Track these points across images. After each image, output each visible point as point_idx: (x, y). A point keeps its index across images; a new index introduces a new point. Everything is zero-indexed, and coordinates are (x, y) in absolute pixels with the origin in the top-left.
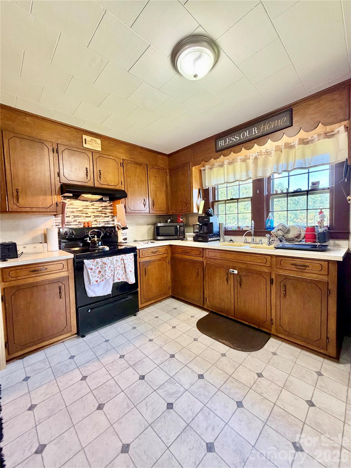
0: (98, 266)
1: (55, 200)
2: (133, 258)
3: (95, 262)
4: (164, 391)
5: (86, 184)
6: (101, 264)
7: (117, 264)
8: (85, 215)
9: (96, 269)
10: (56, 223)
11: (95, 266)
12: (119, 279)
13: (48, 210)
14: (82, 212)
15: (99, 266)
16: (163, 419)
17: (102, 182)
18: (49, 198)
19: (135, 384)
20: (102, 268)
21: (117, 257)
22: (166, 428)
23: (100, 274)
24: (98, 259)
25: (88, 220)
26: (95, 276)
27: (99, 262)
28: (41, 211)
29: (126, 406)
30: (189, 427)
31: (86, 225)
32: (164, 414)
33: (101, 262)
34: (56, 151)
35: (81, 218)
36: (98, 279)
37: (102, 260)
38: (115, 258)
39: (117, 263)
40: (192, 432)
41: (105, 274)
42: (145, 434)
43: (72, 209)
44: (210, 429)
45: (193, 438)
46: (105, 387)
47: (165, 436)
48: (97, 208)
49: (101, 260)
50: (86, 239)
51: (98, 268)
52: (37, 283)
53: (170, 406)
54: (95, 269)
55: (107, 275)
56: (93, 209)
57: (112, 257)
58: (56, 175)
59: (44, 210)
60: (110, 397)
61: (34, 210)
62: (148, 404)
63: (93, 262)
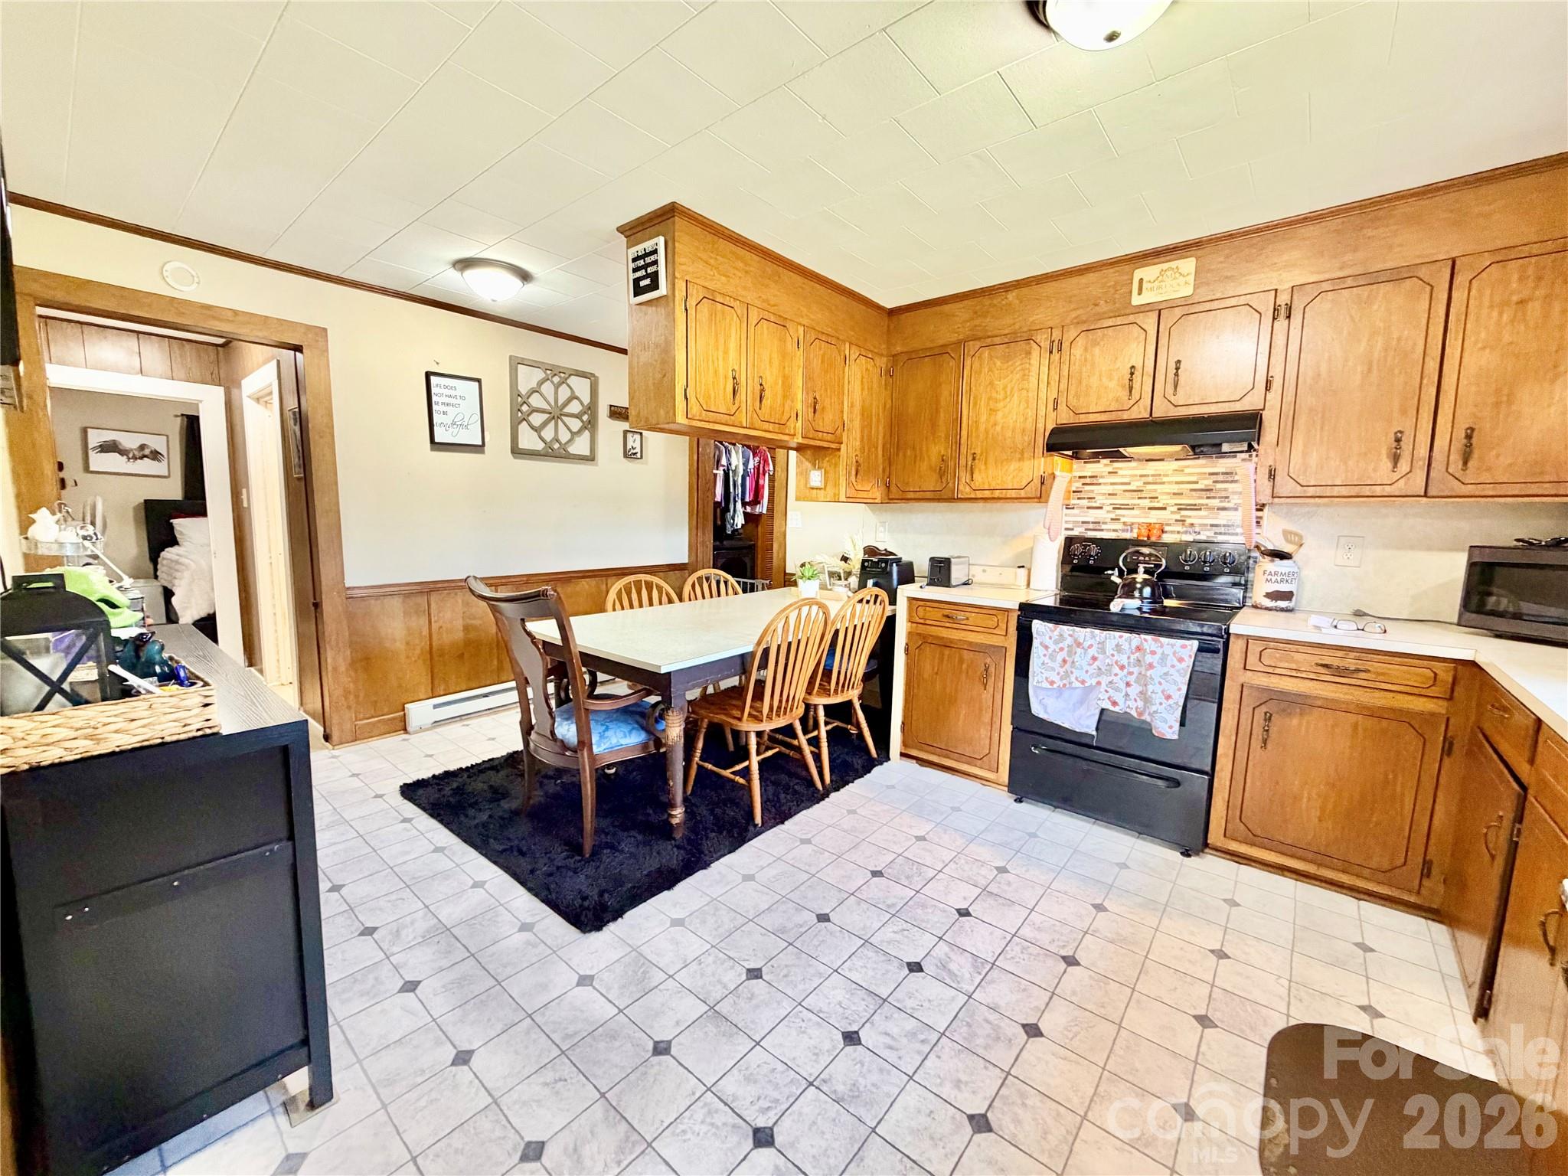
0: (1061, 645)
1: (1039, 469)
2: (1190, 656)
3: (1056, 633)
4: (946, 954)
5: (1125, 416)
6: (1069, 641)
7: (1115, 658)
8: (1147, 503)
9: (1057, 650)
10: (1066, 522)
11: (1056, 642)
12: (1115, 704)
13: (1023, 494)
14: (1140, 494)
15: (1065, 644)
16: (884, 958)
17: (1179, 399)
18: (1027, 465)
19: (942, 905)
20: (1071, 653)
21: (1121, 637)
22: (868, 966)
23: (1064, 669)
24: (1065, 628)
25: (1154, 517)
26: (1053, 669)
27: (1066, 635)
28: (1008, 496)
29: (889, 902)
30: (881, 1001)
31: (1144, 532)
32: (893, 958)
33: (1070, 635)
34: (1056, 347)
35: (1135, 512)
36: (1056, 678)
37: (1074, 631)
38: (1115, 638)
39: (1115, 653)
40: (872, 1007)
41: (1072, 673)
42: (849, 937)
43: (1112, 487)
44: (888, 1040)
45: (861, 1009)
46: (915, 868)
47: (854, 964)
48: (1194, 479)
49: (1071, 633)
50: (1110, 572)
51: (1062, 649)
52: (951, 641)
53: (915, 967)
54: (1054, 651)
55: (1074, 675)
56: (1177, 483)
57: (1105, 632)
58: (1051, 406)
59: (1013, 494)
60: (899, 879)
61: (997, 494)
62: (906, 933)
63: (1052, 631)
